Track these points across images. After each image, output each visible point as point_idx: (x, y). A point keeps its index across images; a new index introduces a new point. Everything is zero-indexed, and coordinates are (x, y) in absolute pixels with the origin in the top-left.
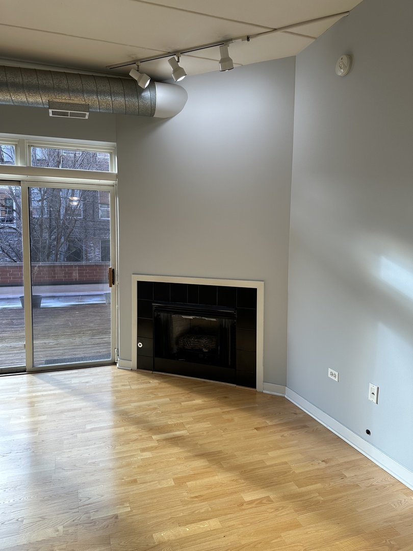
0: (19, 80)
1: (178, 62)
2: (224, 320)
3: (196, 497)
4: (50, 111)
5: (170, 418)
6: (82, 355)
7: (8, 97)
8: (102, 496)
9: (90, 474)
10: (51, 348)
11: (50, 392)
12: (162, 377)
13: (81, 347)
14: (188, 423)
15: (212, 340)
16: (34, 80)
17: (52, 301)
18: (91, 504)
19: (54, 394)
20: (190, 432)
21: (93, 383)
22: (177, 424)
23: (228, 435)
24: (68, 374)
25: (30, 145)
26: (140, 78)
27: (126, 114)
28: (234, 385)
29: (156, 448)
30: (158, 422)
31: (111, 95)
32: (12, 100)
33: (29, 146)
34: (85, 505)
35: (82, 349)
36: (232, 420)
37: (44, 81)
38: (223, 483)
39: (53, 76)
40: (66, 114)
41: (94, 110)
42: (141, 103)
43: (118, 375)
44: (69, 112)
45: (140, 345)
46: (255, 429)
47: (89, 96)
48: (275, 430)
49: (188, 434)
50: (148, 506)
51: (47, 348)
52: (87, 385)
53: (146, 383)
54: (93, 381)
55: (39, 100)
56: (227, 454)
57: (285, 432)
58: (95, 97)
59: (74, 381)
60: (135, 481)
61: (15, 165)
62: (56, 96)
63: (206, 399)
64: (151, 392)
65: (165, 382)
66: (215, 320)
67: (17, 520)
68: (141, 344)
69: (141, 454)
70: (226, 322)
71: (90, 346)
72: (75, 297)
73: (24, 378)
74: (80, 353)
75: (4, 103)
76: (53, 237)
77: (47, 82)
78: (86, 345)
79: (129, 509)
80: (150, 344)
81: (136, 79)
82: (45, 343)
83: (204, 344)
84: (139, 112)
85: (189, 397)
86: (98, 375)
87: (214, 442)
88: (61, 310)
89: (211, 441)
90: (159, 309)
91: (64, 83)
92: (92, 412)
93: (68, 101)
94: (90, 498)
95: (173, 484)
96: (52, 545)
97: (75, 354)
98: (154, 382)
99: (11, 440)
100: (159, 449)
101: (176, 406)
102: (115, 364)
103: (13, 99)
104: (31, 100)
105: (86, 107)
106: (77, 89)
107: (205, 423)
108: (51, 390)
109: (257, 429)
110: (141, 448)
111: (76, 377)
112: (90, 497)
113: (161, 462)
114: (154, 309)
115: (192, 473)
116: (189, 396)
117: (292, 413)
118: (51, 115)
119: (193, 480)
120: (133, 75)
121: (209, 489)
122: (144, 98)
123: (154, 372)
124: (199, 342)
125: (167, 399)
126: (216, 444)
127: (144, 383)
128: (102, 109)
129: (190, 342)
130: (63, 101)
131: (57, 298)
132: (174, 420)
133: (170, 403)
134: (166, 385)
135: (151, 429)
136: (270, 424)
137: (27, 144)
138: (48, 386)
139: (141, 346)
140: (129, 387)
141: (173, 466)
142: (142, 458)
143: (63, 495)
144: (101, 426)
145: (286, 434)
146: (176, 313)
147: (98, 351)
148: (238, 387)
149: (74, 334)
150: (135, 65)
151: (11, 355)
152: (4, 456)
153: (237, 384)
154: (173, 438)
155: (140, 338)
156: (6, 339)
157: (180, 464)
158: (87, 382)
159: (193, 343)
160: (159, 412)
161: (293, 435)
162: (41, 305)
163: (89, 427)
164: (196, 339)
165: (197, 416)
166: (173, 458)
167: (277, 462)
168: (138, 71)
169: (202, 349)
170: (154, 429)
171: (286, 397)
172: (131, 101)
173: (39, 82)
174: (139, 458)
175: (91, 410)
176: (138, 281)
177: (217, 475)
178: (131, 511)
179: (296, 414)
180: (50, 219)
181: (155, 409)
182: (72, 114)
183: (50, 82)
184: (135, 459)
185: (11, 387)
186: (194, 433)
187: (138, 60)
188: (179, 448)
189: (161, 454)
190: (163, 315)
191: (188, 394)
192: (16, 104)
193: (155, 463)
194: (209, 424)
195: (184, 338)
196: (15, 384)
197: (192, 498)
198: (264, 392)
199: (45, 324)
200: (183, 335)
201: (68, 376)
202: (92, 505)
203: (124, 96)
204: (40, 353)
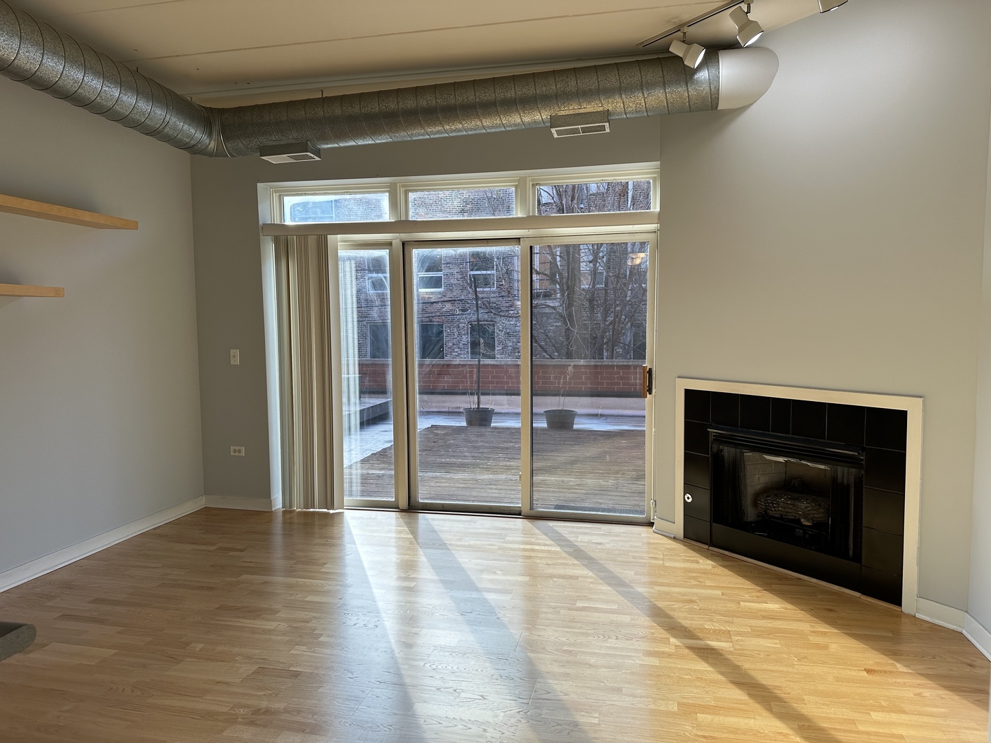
0: (511, 94)
1: (748, 12)
2: (839, 468)
3: (705, 737)
4: (553, 130)
5: (711, 620)
6: (610, 506)
7: (498, 122)
8: (566, 694)
9: (561, 664)
10: (569, 489)
11: (543, 548)
12: (724, 558)
13: (613, 493)
14: (740, 634)
15: (819, 505)
16: (529, 90)
17: (595, 421)
18: (549, 700)
19: (549, 551)
20: (737, 647)
21: (607, 545)
22: (720, 631)
23: (804, 667)
24: (577, 528)
25: (535, 183)
26: (686, 52)
27: (669, 114)
28: (857, 594)
29: (670, 655)
30: (688, 622)
31: (642, 89)
32: (503, 125)
33: (533, 185)
34: (539, 699)
35: (613, 498)
36: (826, 647)
37: (544, 89)
38: (761, 733)
39: (557, 78)
40: (576, 131)
41: (617, 117)
42: (692, 92)
43: (651, 541)
44: (580, 127)
45: (688, 498)
46: (865, 670)
47: (609, 98)
48: (906, 681)
49: (732, 649)
50: (625, 725)
51: (563, 488)
52: (599, 547)
53: (692, 562)
54: (608, 543)
55: (538, 117)
56: (788, 694)
57: (927, 690)
58: (617, 97)
59: (581, 538)
60: (619, 690)
61: (515, 216)
62: (559, 108)
63: (789, 606)
64: (694, 577)
65: (724, 566)
66: (822, 467)
67: (455, 691)
68: (690, 497)
69: (643, 658)
70: (846, 474)
71: (627, 494)
72: (632, 419)
73: (519, 523)
74: (605, 502)
75: (493, 130)
76: (610, 319)
77: (548, 89)
78: (622, 492)
79: (596, 721)
80: (705, 499)
81: (681, 56)
82: (563, 482)
83: (806, 511)
84: (690, 107)
85: (758, 597)
86: (620, 536)
87: (773, 671)
88: (601, 435)
89: (769, 668)
90: (719, 439)
91: (572, 84)
92: (591, 585)
93: (577, 112)
94: (548, 693)
95: (676, 709)
96: (485, 730)
97: (601, 503)
98: (706, 564)
99: (476, 598)
100: (673, 658)
101: (729, 605)
102: (651, 524)
103: (504, 122)
104: (527, 119)
105: (606, 115)
106: (591, 90)
107: (769, 641)
108: (546, 545)
109: (868, 671)
110: (646, 650)
111: (585, 534)
112: (549, 691)
113: (669, 677)
114: (711, 438)
115: (713, 703)
116: (759, 594)
117: (963, 663)
118: (556, 136)
119: (709, 714)
120: (676, 49)
121: (732, 732)
122: (698, 82)
123: (710, 548)
124: (794, 505)
125: (719, 592)
126: (776, 674)
127: (687, 561)
128: (629, 113)
129: (778, 503)
130: (571, 112)
131: (604, 418)
132: (716, 625)
133: (720, 599)
134: (726, 571)
135: (673, 628)
136: (901, 670)
137: (531, 183)
138: (543, 539)
139: (690, 500)
140: (661, 562)
141: (687, 686)
142: (642, 663)
143: (516, 679)
144: (598, 606)
145: (927, 693)
146: (753, 449)
147: (637, 503)
148: (864, 598)
149: (608, 473)
150: (679, 33)
151: (513, 492)
152: (462, 615)
153: (864, 593)
154: (704, 649)
155: (688, 486)
156: (513, 469)
157: (699, 686)
158: (600, 544)
159: (783, 507)
160: (695, 607)
161: (942, 698)
162: (574, 426)
163: (579, 604)
164: (790, 499)
165: (761, 627)
166: (690, 675)
167: (881, 731)
168: (684, 42)
169: (800, 520)
170: (675, 628)
171: (965, 632)
172: (677, 94)
173: (537, 91)
174: (637, 662)
175: (591, 582)
176: (687, 391)
177: (755, 718)
178: (599, 724)
179: (971, 666)
180: (606, 291)
181: (692, 601)
182: (584, 130)
183: (552, 87)
184: (630, 661)
185: (498, 532)
186: (743, 650)
187: (683, 25)
188: (706, 665)
189: (673, 665)
190: (728, 452)
191: (759, 591)
192: (508, 129)
193: (659, 675)
194: (776, 644)
195: (768, 496)
196: (503, 529)
197: (698, 736)
198: (918, 615)
199: (571, 454)
200: (767, 491)
201: (575, 530)
202: (548, 702)
203: (664, 85)
204: (550, 494)
